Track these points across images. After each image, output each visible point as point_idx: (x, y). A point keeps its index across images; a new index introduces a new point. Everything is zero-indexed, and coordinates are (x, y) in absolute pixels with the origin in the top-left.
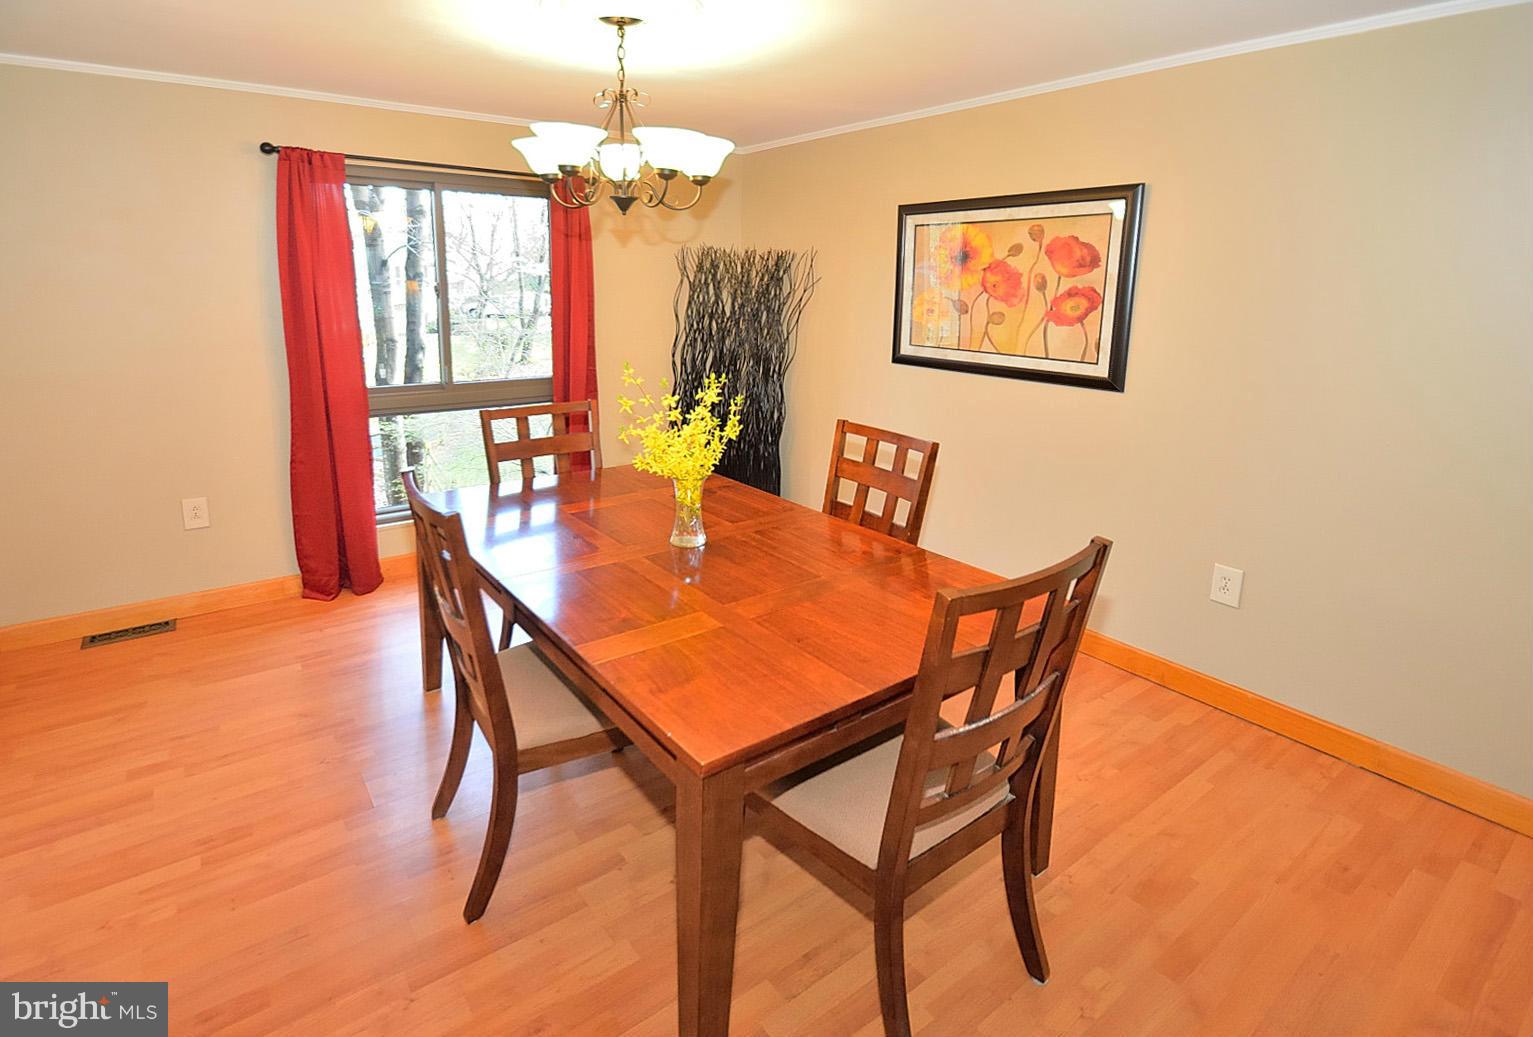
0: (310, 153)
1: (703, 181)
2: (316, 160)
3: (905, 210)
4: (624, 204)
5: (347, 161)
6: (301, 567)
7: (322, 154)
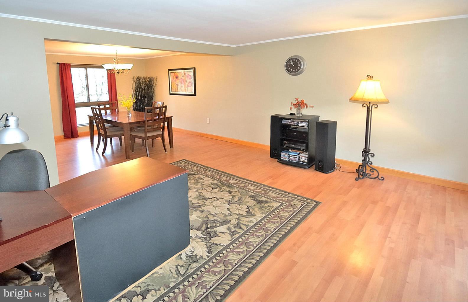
0: (65, 64)
1: (129, 70)
2: (66, 65)
3: (169, 70)
4: (118, 73)
5: (71, 65)
6: (64, 133)
7: (67, 64)
